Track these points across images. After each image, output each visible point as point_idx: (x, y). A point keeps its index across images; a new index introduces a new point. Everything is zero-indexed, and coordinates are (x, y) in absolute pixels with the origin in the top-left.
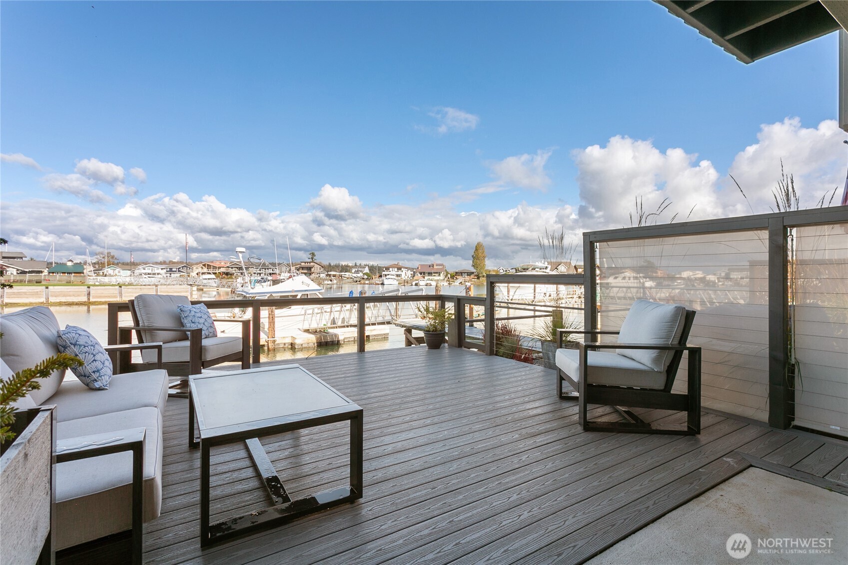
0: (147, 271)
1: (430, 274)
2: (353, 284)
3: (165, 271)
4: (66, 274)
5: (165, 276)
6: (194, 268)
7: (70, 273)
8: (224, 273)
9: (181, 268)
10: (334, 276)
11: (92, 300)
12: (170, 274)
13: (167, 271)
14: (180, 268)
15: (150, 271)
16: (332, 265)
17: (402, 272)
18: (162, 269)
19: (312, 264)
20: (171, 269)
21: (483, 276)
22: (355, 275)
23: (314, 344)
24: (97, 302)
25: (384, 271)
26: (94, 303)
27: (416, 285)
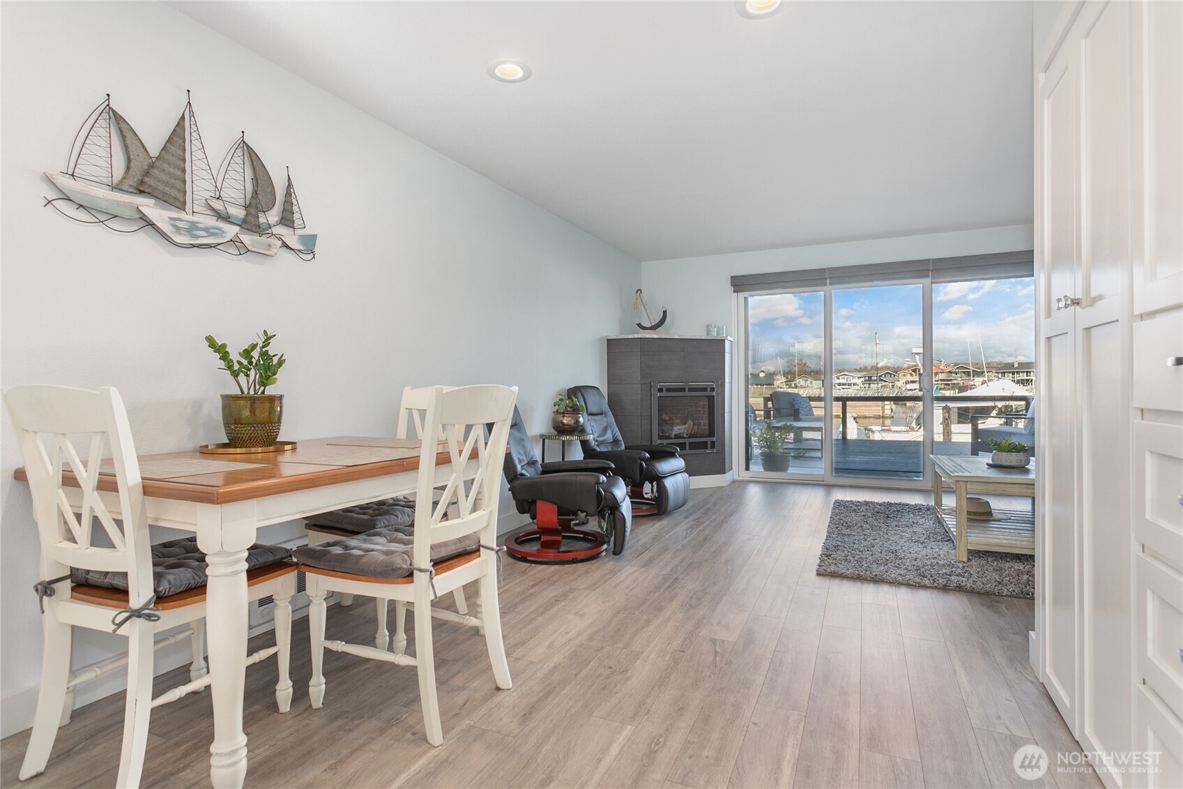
0: (841, 381)
3: (862, 379)
4: (759, 386)
5: (863, 386)
6: (901, 374)
7: (762, 385)
9: (883, 376)
12: (869, 384)
13: (865, 381)
14: (881, 376)
15: (845, 381)
18: (859, 378)
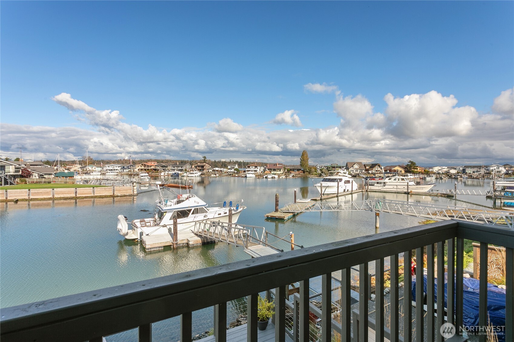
0: (110, 168)
1: (274, 170)
2: (228, 177)
3: (120, 168)
4: (64, 178)
5: (120, 171)
6: (137, 166)
7: (66, 177)
8: (154, 169)
9: (129, 166)
10: (217, 171)
11: (78, 196)
12: (123, 170)
13: (121, 168)
15: (112, 168)
16: (216, 161)
17: (258, 168)
18: (119, 167)
19: (204, 164)
20: (124, 167)
21: (307, 171)
22: (229, 171)
23: (201, 243)
24: (81, 197)
25: (247, 168)
26: (79, 198)
27: (266, 178)
